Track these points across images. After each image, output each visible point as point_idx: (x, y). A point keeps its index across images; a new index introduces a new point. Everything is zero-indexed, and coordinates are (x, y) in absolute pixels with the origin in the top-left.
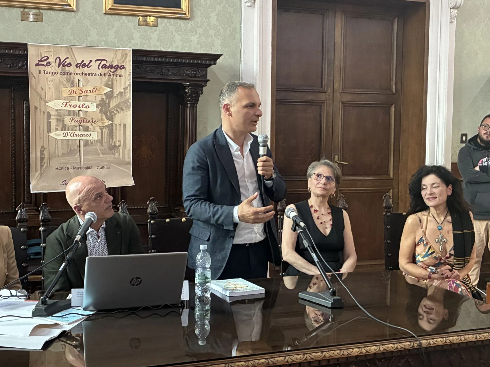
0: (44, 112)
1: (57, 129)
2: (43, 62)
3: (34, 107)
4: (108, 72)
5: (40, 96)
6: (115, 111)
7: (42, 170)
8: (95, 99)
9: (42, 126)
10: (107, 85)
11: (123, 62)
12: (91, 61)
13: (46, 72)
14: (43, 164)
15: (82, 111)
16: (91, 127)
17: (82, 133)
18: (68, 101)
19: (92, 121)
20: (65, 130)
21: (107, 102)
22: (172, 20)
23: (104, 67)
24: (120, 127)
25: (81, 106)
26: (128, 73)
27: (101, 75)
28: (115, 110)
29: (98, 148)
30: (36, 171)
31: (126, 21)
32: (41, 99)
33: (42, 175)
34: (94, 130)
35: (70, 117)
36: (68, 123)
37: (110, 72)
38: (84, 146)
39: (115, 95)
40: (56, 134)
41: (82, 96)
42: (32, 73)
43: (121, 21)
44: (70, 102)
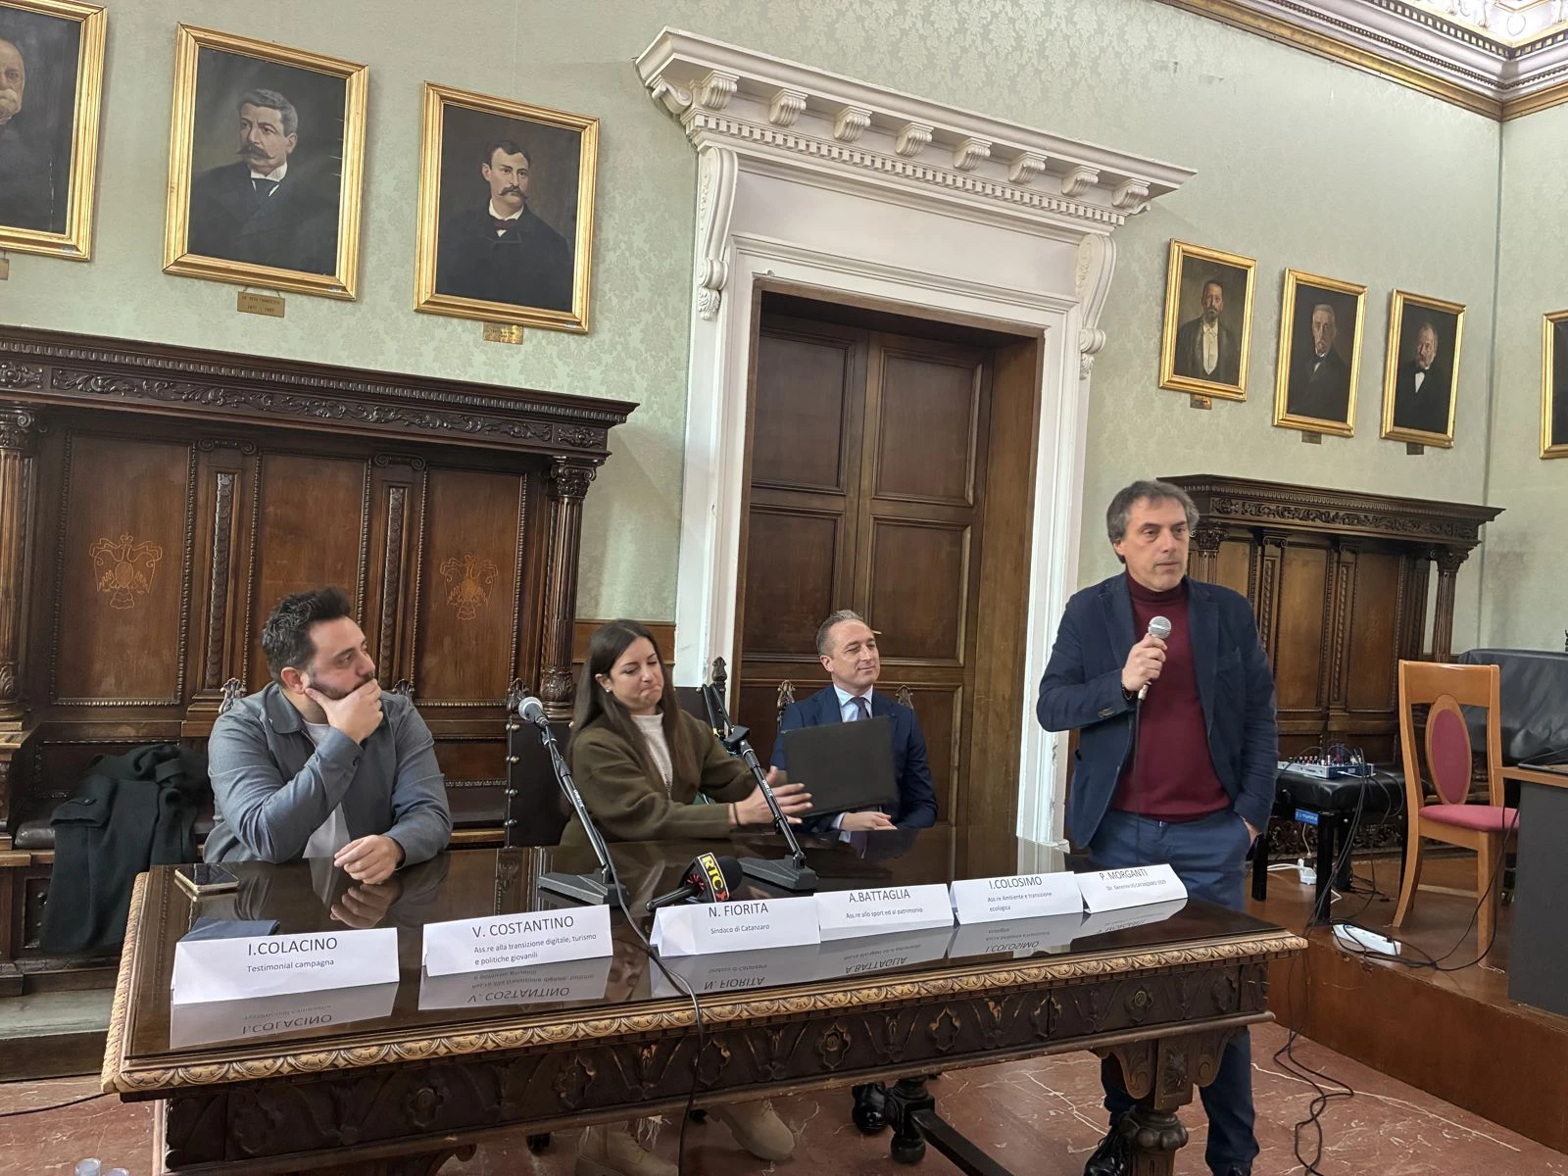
22: (553, 334)
31: (460, 329)
43: (450, 328)
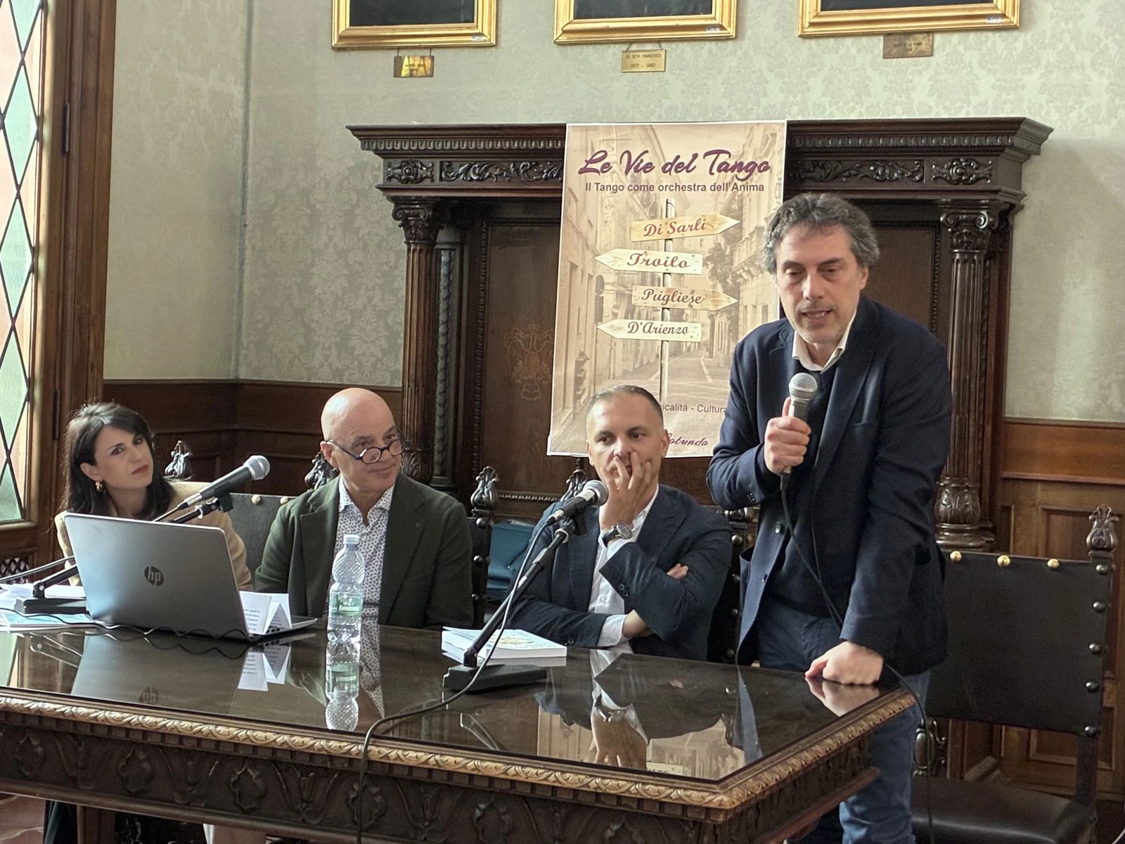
0: (590, 277)
1: (615, 316)
2: (596, 163)
3: (569, 264)
4: (732, 180)
5: (585, 239)
6: (744, 274)
7: (578, 405)
8: (701, 245)
9: (583, 307)
10: (728, 212)
11: (766, 154)
12: (695, 156)
13: (599, 188)
14: (580, 392)
15: (670, 274)
16: (688, 312)
17: (668, 324)
18: (641, 252)
19: (692, 298)
20: (632, 319)
21: (727, 253)
22: (972, 35)
23: (724, 168)
24: (755, 313)
25: (668, 263)
26: (776, 180)
27: (716, 188)
28: (744, 271)
29: (702, 363)
30: (564, 407)
31: (854, 51)
32: (587, 247)
33: (577, 417)
34: (695, 320)
35: (646, 288)
36: (640, 302)
37: (736, 181)
38: (672, 355)
39: (746, 234)
40: (612, 326)
41: (671, 239)
42: (570, 190)
43: (842, 52)
44: (646, 253)
